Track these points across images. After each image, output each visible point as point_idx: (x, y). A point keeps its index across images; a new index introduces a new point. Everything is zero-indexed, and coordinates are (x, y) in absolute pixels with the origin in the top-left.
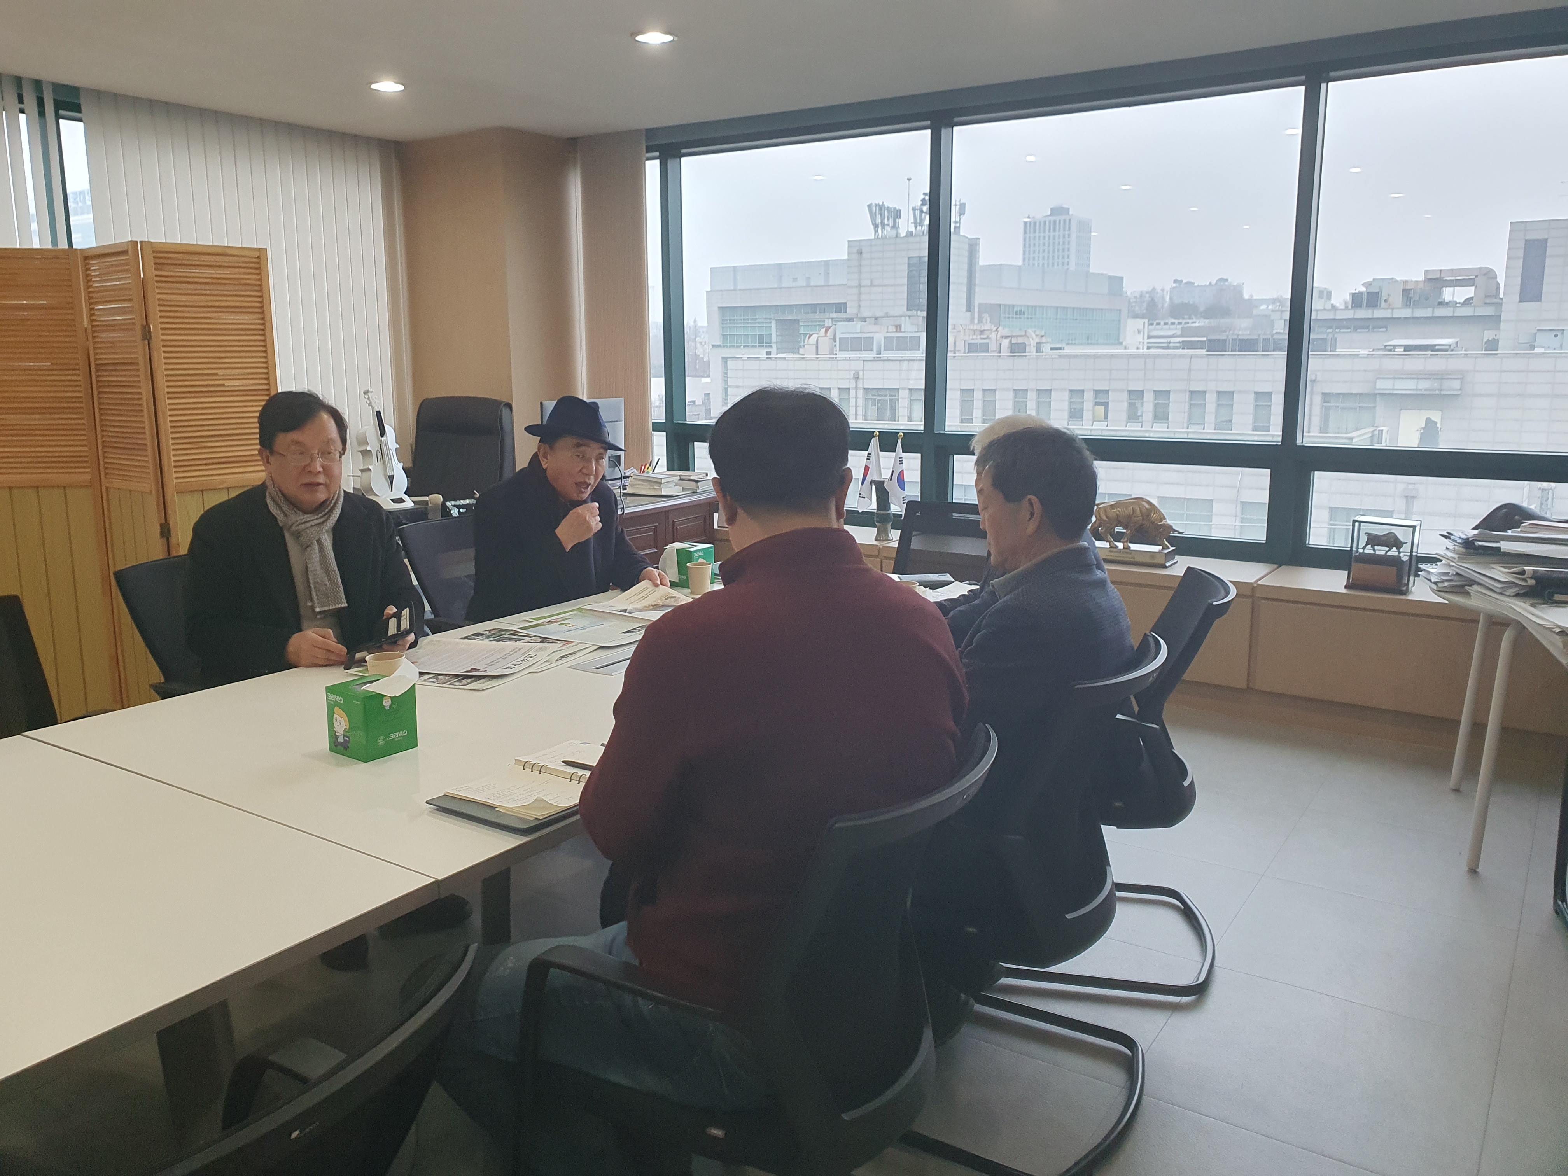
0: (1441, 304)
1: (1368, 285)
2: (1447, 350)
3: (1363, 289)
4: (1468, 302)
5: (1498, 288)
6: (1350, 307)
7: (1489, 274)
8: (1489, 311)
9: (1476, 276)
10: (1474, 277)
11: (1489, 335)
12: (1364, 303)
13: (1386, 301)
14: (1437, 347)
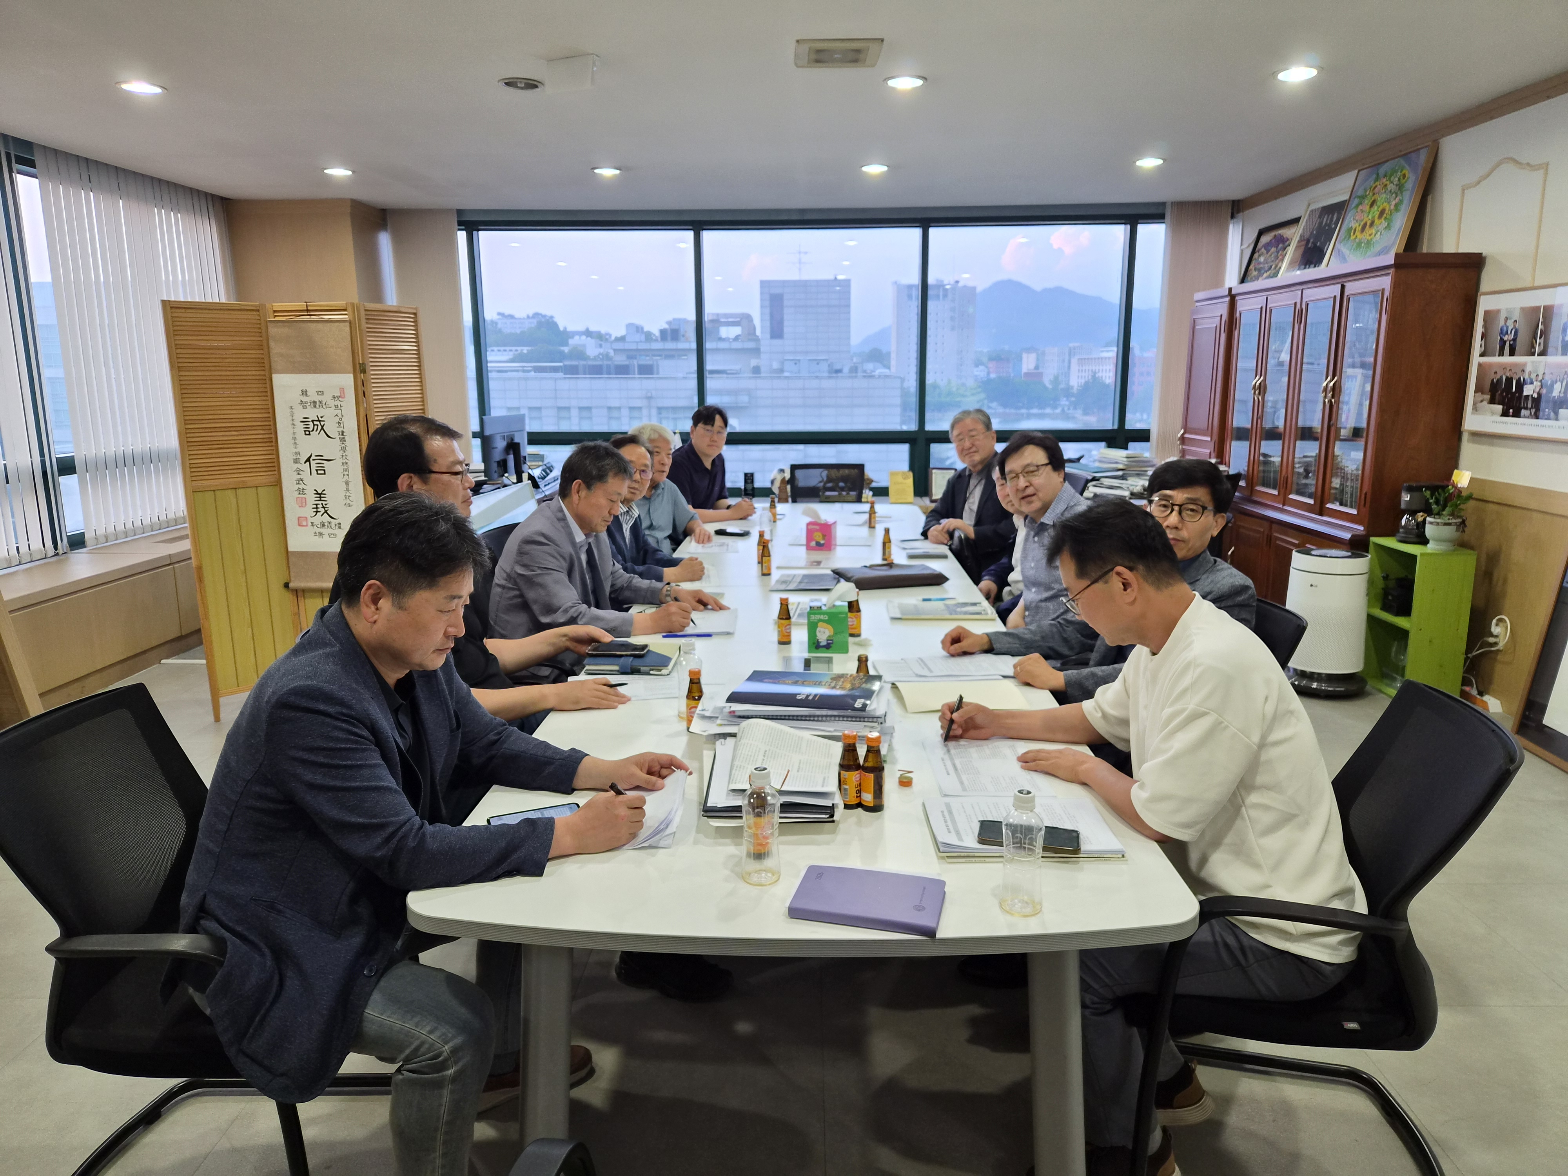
0: (720, 339)
1: (669, 323)
2: (736, 374)
3: (666, 326)
4: (736, 338)
5: (755, 328)
6: (659, 339)
7: (748, 318)
8: (751, 345)
9: (741, 319)
10: (738, 320)
11: (754, 362)
12: (669, 338)
13: (683, 336)
14: (728, 372)
